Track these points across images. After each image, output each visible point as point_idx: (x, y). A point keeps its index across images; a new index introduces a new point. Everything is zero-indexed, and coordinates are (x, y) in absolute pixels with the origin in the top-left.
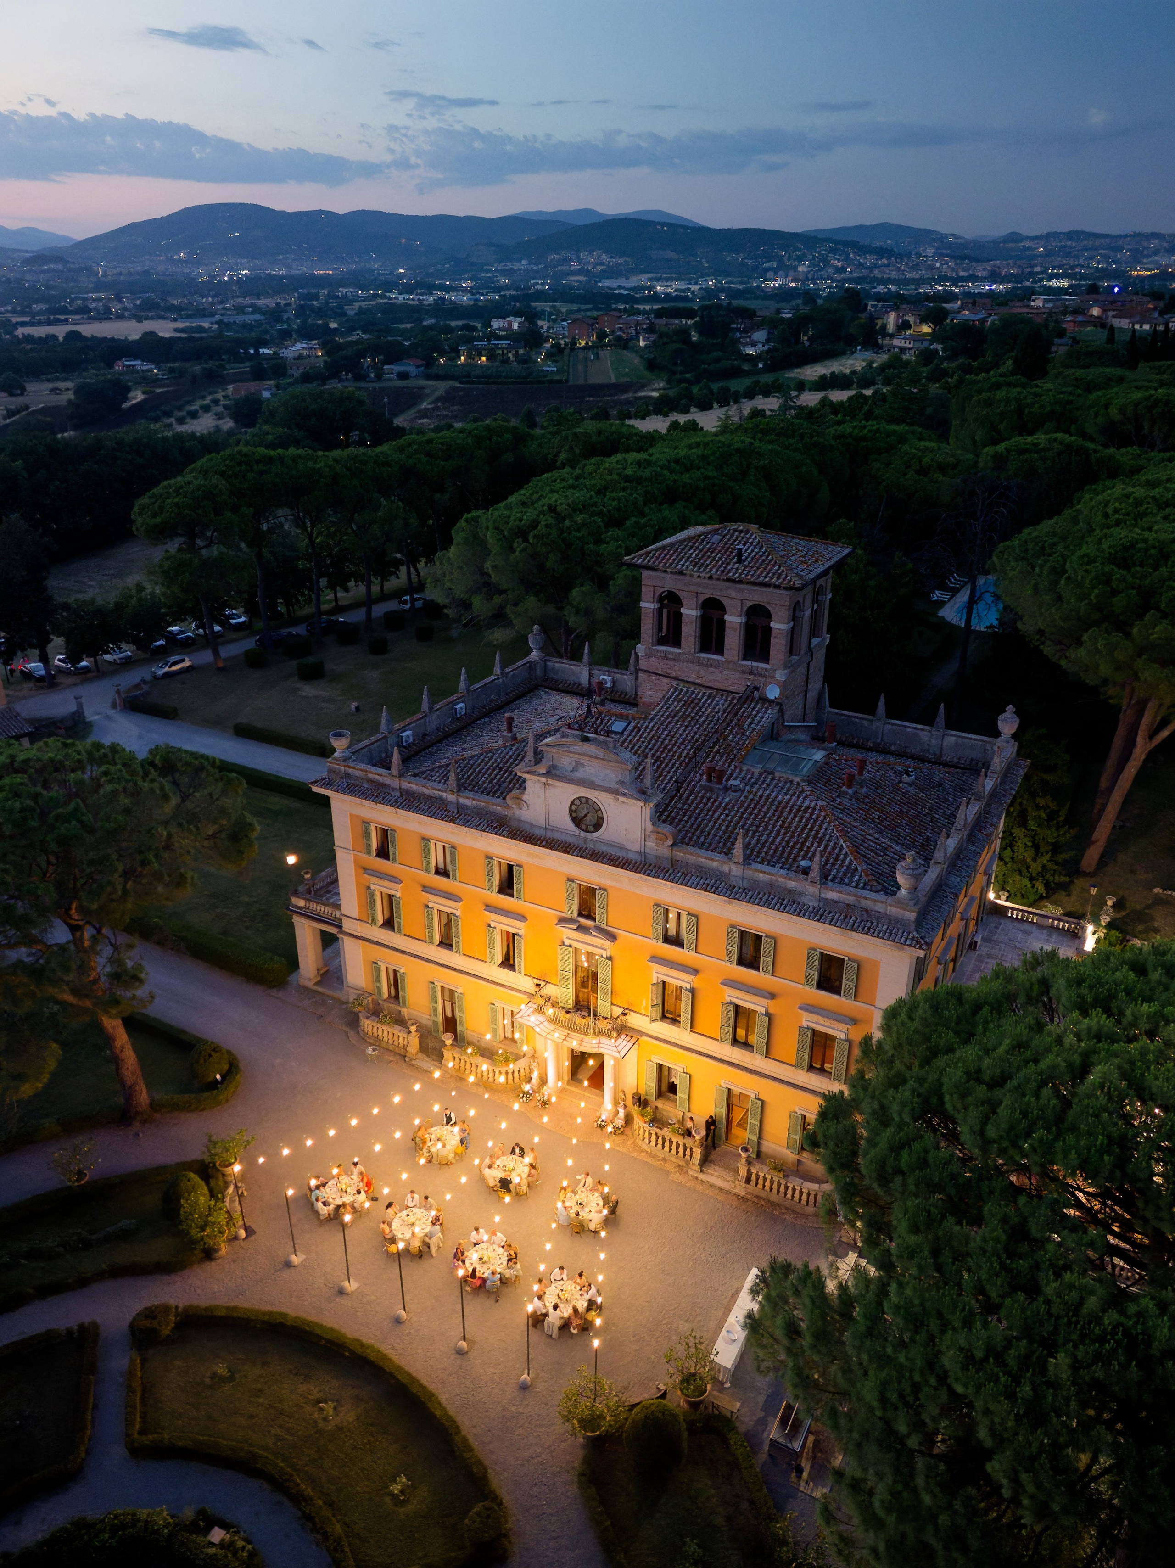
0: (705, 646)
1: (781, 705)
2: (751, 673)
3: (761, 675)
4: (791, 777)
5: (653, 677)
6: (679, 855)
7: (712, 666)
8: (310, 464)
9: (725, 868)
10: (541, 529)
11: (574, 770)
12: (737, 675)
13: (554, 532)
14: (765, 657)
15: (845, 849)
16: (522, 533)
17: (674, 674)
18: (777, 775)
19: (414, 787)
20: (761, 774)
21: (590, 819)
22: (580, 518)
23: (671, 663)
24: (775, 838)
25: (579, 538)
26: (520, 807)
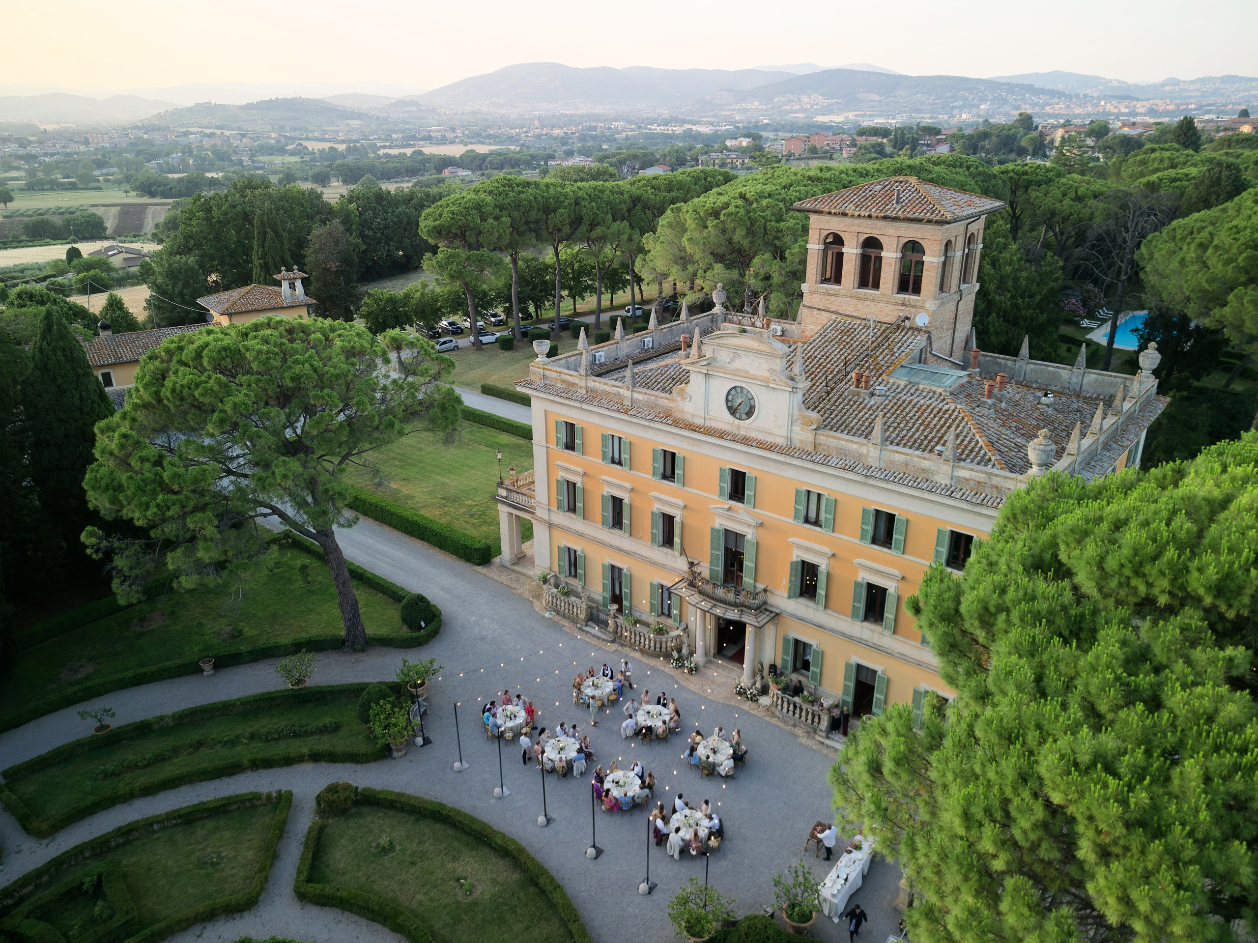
0: (863, 283)
1: (929, 332)
2: (903, 304)
3: (913, 306)
4: (934, 389)
5: (816, 312)
6: (822, 439)
7: (868, 299)
8: (559, 189)
9: (864, 450)
10: (732, 209)
11: (732, 361)
12: (891, 307)
13: (742, 211)
14: (917, 290)
15: (981, 443)
16: (715, 214)
17: (833, 309)
18: (921, 387)
19: (598, 385)
20: (906, 386)
21: (744, 409)
22: (764, 202)
23: (833, 298)
24: (914, 434)
25: (763, 217)
26: (683, 399)
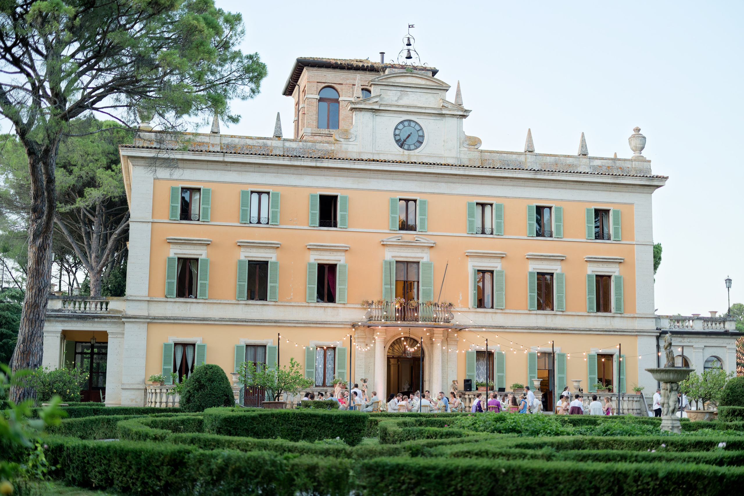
6: (486, 155)
11: (399, 99)
19: (237, 140)
21: (413, 140)
26: (347, 139)
